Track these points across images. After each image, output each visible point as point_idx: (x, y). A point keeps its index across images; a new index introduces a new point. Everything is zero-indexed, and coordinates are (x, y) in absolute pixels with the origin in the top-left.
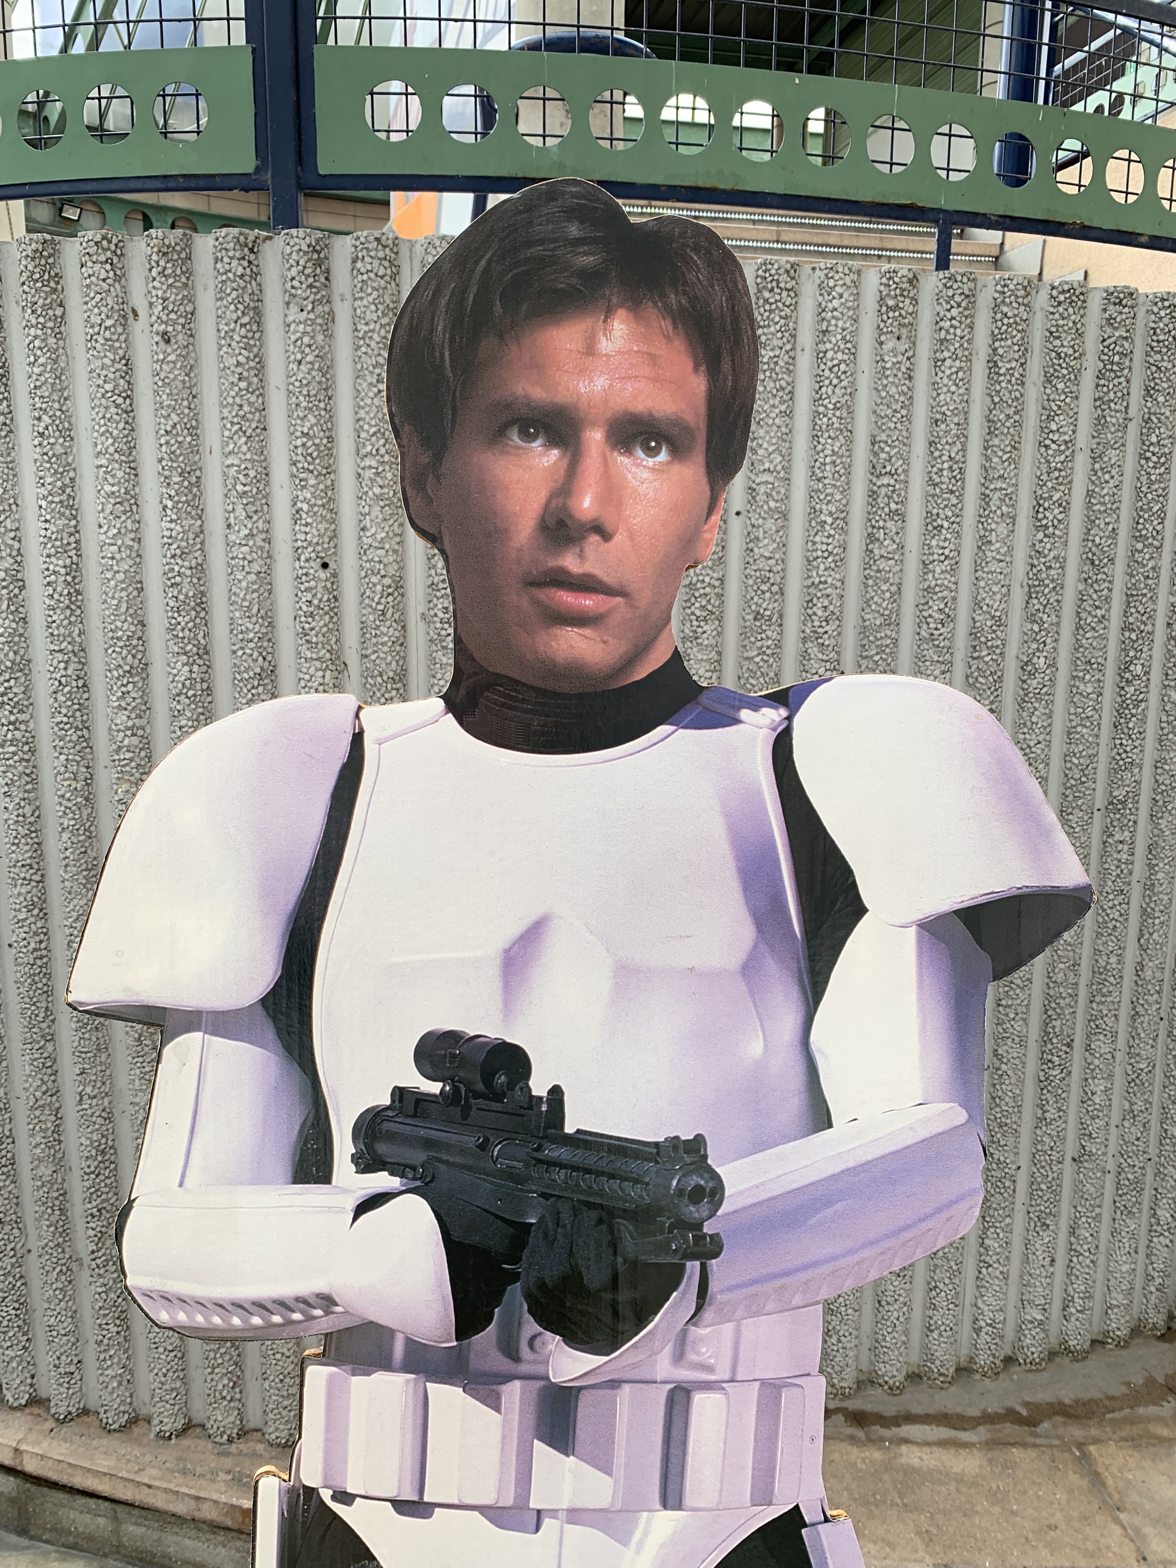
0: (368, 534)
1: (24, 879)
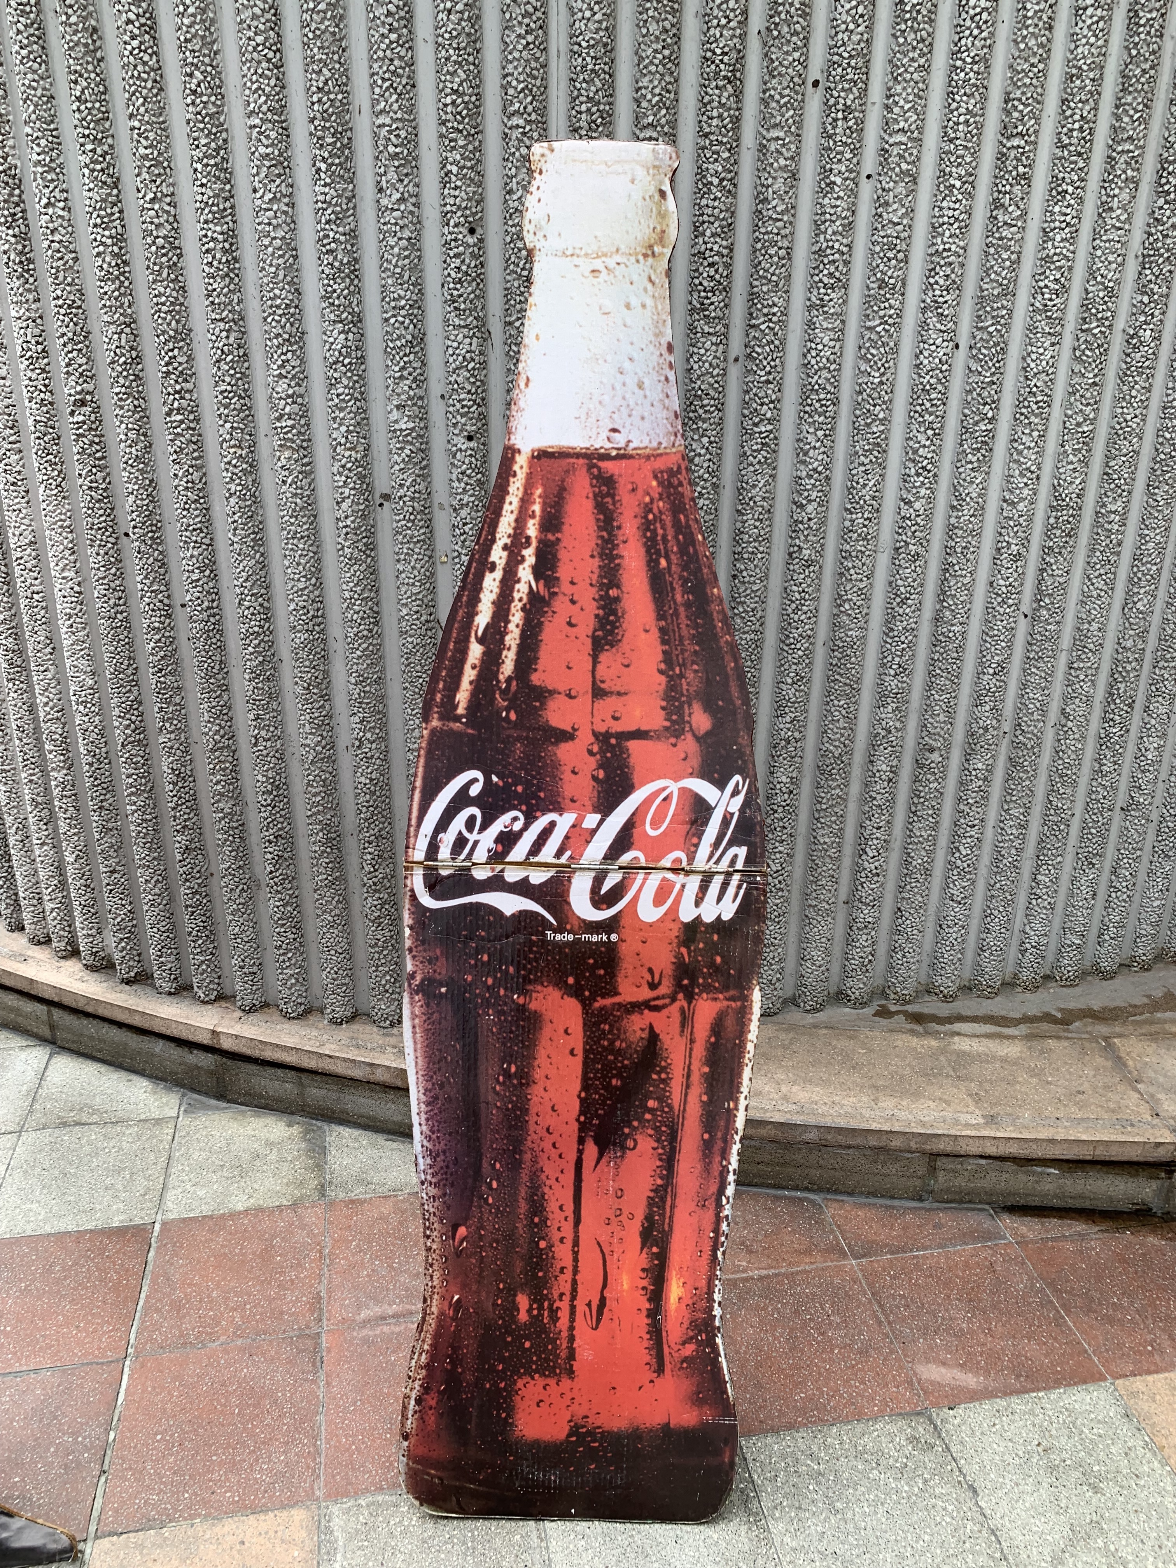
0: (515, 197)
1: (196, 542)
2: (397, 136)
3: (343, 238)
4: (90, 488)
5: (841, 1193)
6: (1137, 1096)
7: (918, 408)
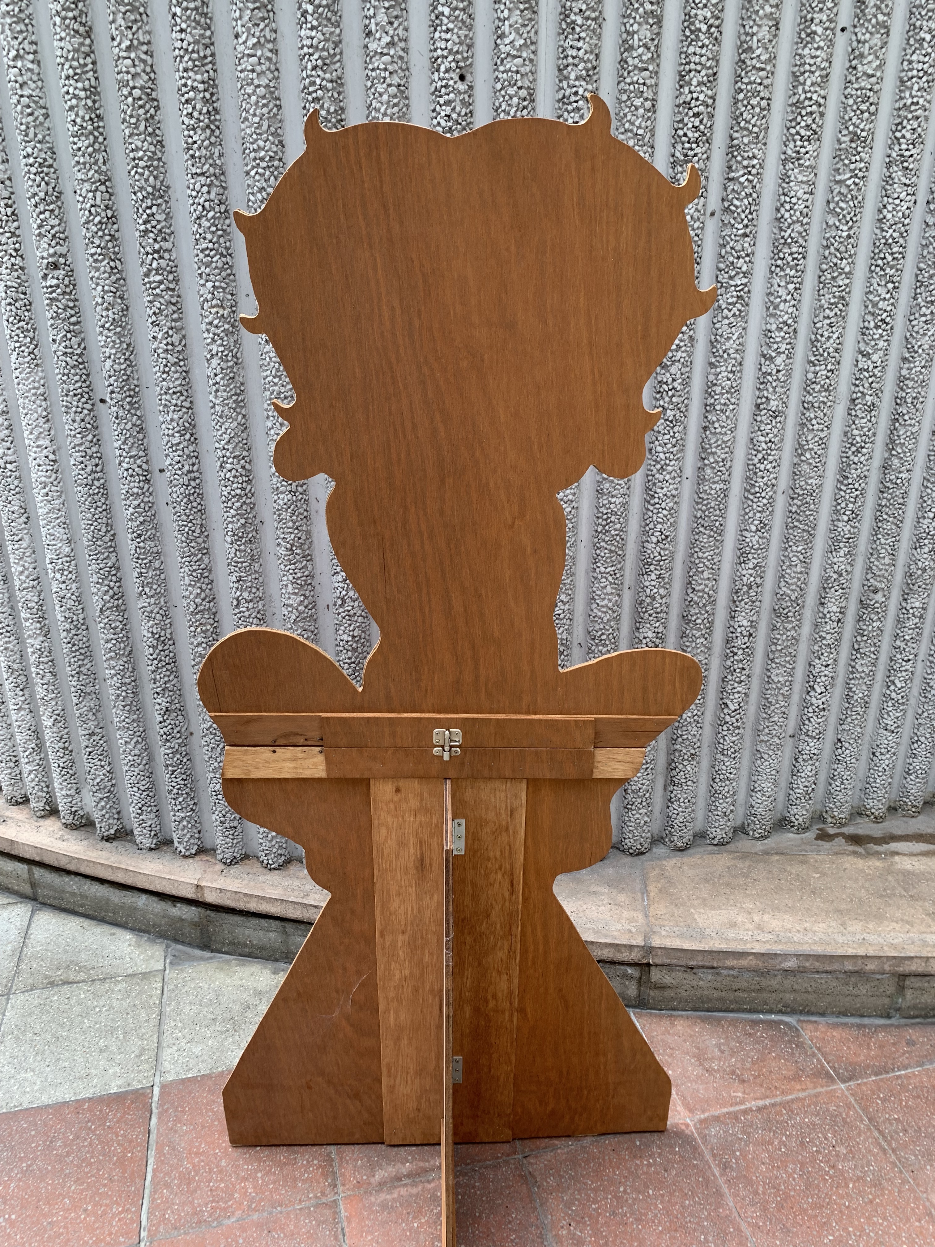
0: (507, 41)
1: (176, 405)
5: (812, 1014)
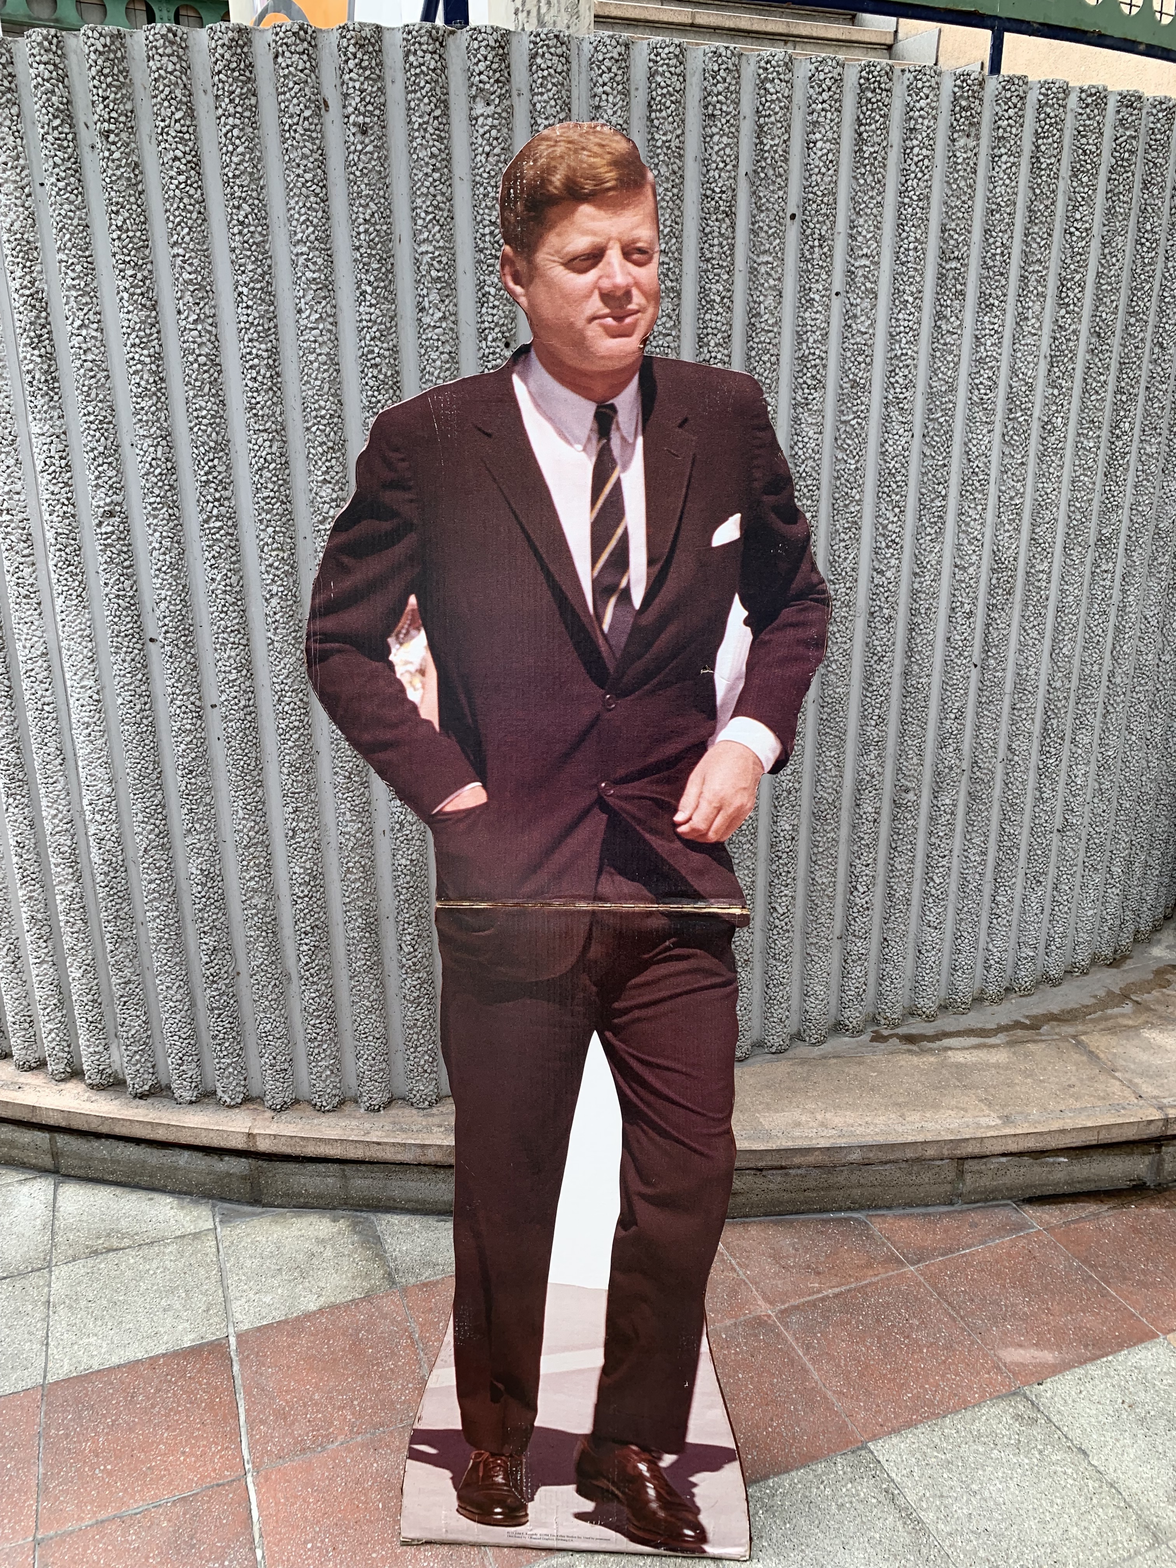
1: (234, 643)
2: (440, 262)
3: (387, 353)
4: (118, 596)
5: (880, 1208)
6: (1118, 1083)
7: (886, 489)
